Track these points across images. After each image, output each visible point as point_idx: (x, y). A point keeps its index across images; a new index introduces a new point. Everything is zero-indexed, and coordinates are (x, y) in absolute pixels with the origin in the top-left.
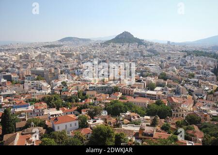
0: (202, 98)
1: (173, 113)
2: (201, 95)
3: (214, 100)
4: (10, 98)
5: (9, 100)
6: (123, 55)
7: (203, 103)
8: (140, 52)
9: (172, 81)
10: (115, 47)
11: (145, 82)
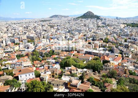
0: (128, 57)
1: (103, 68)
2: (128, 54)
3: (136, 58)
4: (9, 54)
5: (8, 55)
6: (85, 26)
7: (128, 60)
8: (96, 24)
9: (111, 44)
10: (82, 21)
11: (93, 44)
